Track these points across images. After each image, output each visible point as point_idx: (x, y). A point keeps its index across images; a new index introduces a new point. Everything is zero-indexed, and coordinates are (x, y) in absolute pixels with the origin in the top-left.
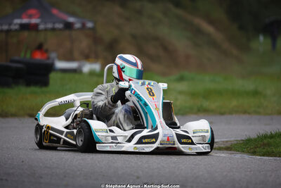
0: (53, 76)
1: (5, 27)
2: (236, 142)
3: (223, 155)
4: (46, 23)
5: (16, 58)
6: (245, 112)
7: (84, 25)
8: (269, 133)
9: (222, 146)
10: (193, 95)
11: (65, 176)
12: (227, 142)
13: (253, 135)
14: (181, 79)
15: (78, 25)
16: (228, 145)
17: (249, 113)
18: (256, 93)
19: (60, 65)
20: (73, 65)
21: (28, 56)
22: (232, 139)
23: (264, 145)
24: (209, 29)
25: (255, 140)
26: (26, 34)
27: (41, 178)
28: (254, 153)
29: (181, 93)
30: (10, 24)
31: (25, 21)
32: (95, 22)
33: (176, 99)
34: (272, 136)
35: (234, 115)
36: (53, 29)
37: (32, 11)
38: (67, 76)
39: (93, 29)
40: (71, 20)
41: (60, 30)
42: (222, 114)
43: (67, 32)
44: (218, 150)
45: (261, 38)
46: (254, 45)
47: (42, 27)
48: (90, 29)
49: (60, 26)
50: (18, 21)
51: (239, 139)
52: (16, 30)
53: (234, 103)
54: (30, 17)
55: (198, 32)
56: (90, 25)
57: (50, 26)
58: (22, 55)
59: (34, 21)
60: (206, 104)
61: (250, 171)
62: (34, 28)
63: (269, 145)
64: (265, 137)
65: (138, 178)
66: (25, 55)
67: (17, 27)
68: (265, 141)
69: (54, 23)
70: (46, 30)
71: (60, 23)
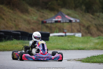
7: (76, 21)
15: (74, 21)
20: (72, 34)
30: (51, 21)
31: (57, 20)
36: (66, 22)
37: (59, 17)
40: (72, 19)
41: (68, 22)
43: (70, 23)
47: (62, 22)
49: (68, 21)
50: (54, 20)
54: (58, 18)
56: (78, 21)
57: (64, 21)
59: (59, 20)
62: (60, 22)
67: (54, 22)
69: (66, 20)
70: (63, 23)
71: (68, 20)
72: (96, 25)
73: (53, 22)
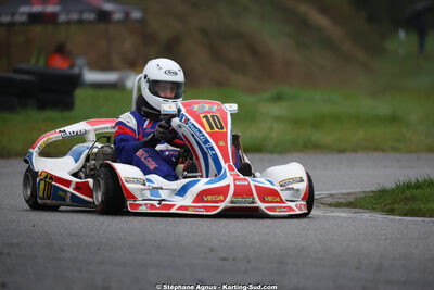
0: (79, 94)
1: (6, 19)
2: (362, 195)
3: (343, 215)
4: (68, 12)
5: (23, 66)
6: (376, 149)
7: (127, 15)
8: (414, 181)
9: (342, 200)
10: (297, 122)
11: (99, 249)
12: (349, 194)
13: (390, 184)
14: (278, 98)
15: (118, 16)
16: (351, 199)
17: (384, 151)
18: (393, 119)
19: (91, 76)
20: (111, 77)
21: (42, 63)
22: (358, 190)
23: (407, 199)
24: (321, 20)
25: (393, 191)
26: (38, 29)
27: (62, 250)
28: (391, 212)
29: (278, 119)
30: (13, 15)
31: (37, 8)
32: (144, 11)
33: (271, 130)
34: (418, 186)
35: (360, 154)
36: (80, 22)
38: (102, 93)
39: (142, 22)
40: (108, 7)
41: (90, 22)
42: (341, 151)
43: (101, 27)
44: (335, 206)
45: (402, 34)
46: (390, 45)
47: (62, 18)
48: (136, 21)
49: (91, 16)
50: (25, 9)
51: (368, 190)
52: (23, 23)
53: (361, 134)
54: (45, 3)
55: (304, 25)
56: (136, 15)
57: (75, 16)
58: (33, 61)
59: (50, 9)
60: (317, 136)
61: (386, 239)
62: (50, 19)
63: (413, 198)
64: (409, 186)
65: (212, 250)
66: (37, 62)
67: (24, 18)
68: (408, 193)
69: (81, 12)
70: (69, 22)
71: (91, 11)
72: (204, 32)
73: (19, 18)
